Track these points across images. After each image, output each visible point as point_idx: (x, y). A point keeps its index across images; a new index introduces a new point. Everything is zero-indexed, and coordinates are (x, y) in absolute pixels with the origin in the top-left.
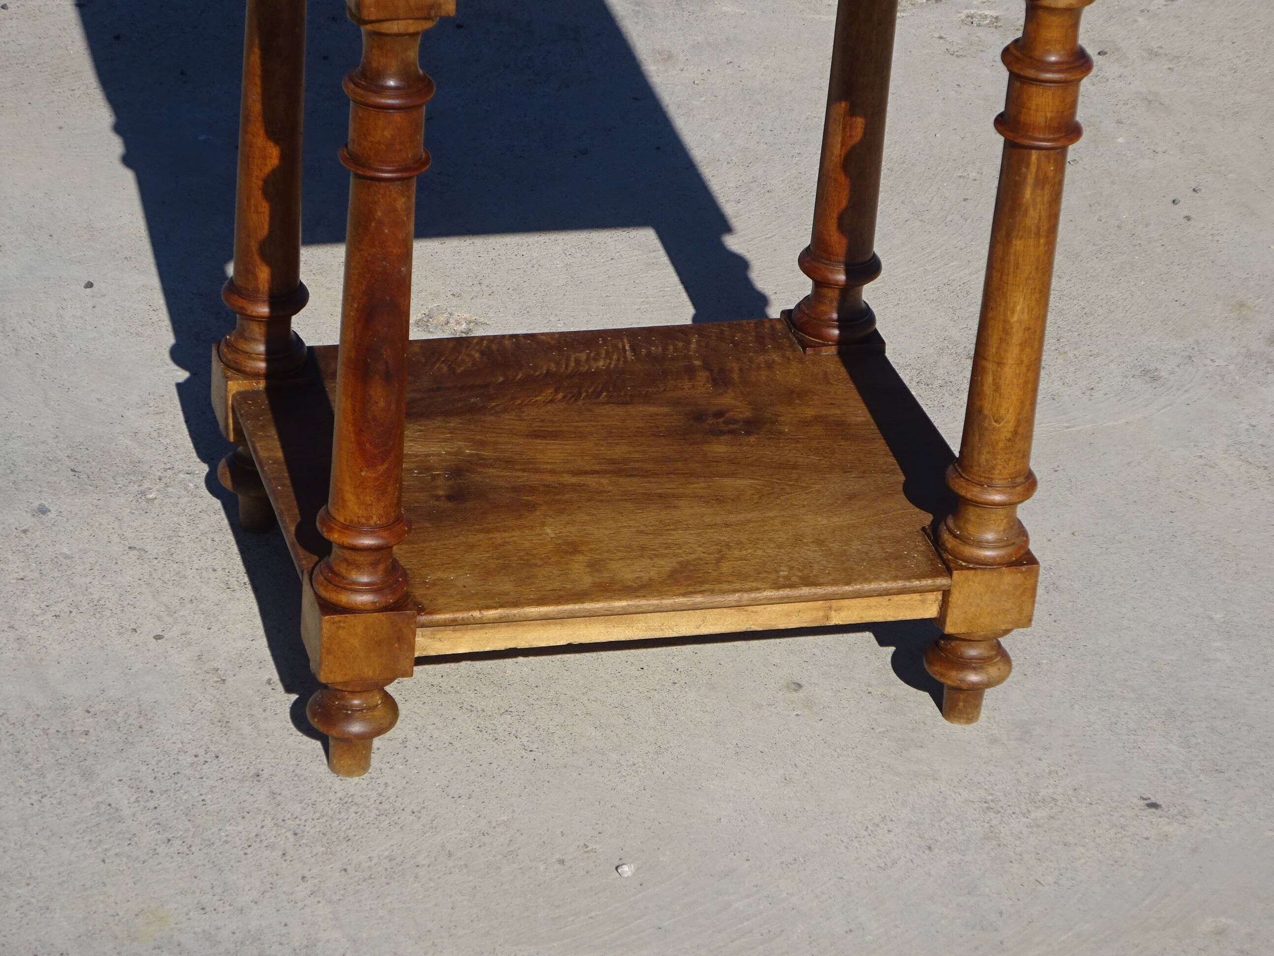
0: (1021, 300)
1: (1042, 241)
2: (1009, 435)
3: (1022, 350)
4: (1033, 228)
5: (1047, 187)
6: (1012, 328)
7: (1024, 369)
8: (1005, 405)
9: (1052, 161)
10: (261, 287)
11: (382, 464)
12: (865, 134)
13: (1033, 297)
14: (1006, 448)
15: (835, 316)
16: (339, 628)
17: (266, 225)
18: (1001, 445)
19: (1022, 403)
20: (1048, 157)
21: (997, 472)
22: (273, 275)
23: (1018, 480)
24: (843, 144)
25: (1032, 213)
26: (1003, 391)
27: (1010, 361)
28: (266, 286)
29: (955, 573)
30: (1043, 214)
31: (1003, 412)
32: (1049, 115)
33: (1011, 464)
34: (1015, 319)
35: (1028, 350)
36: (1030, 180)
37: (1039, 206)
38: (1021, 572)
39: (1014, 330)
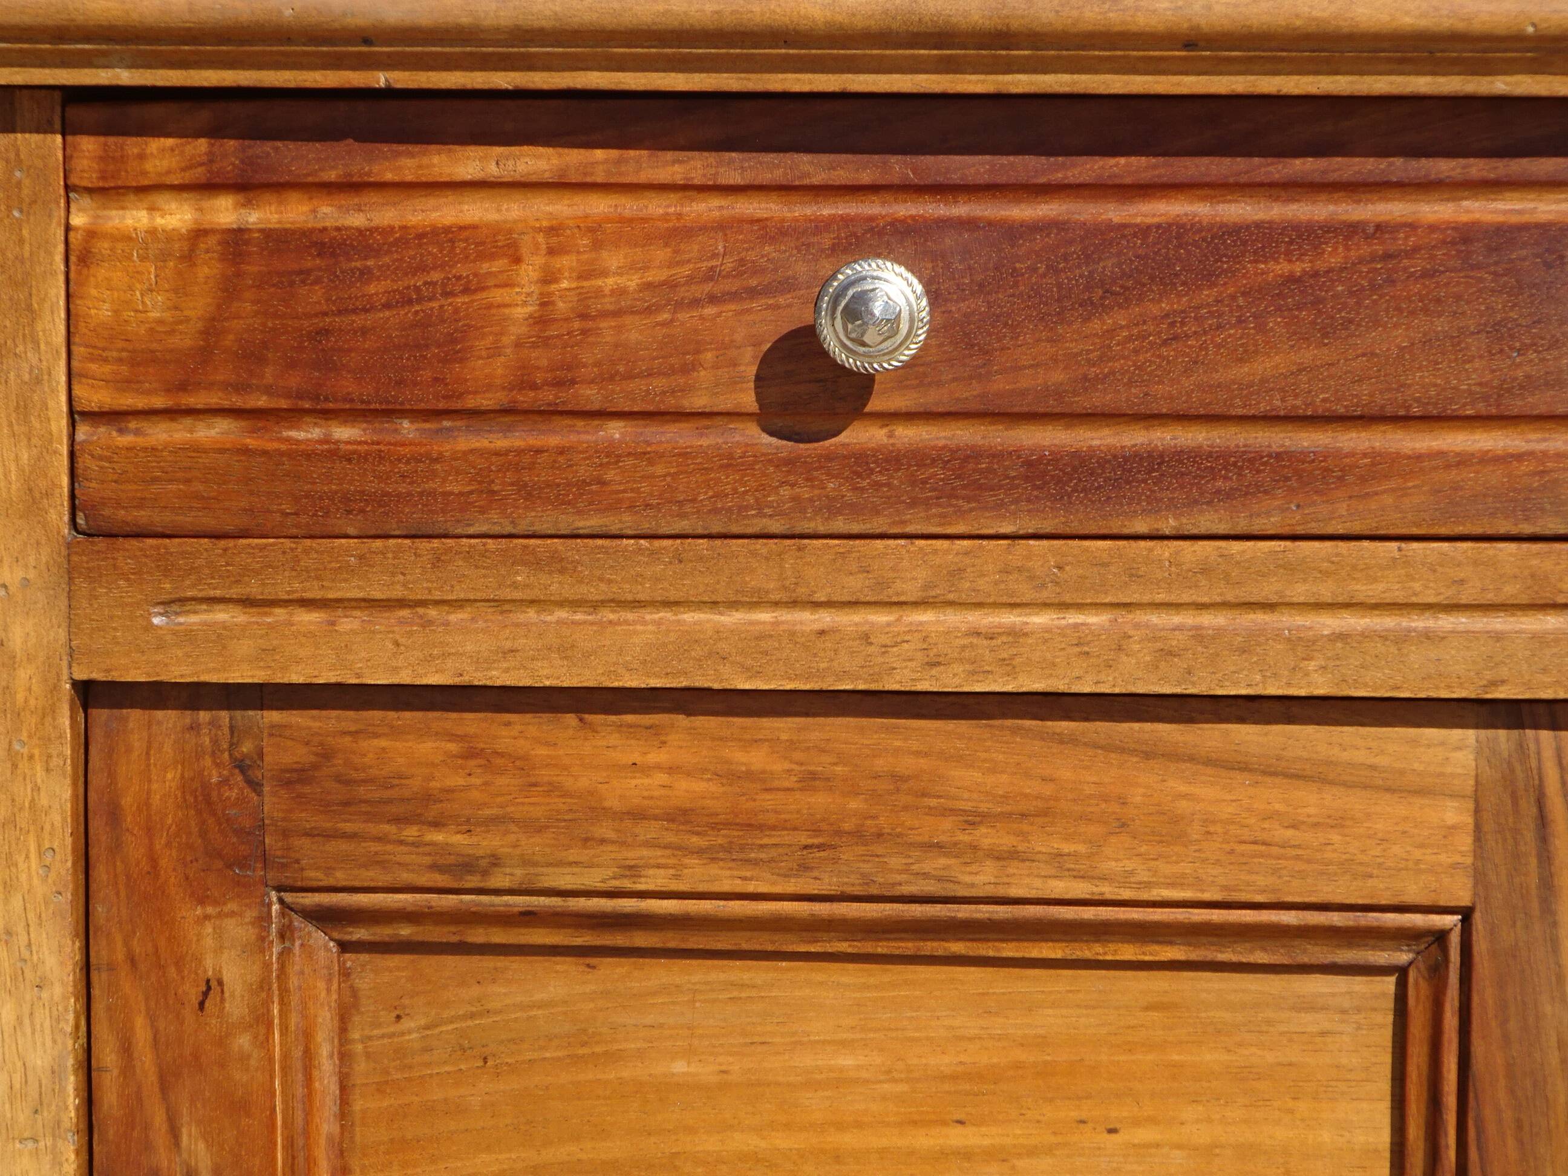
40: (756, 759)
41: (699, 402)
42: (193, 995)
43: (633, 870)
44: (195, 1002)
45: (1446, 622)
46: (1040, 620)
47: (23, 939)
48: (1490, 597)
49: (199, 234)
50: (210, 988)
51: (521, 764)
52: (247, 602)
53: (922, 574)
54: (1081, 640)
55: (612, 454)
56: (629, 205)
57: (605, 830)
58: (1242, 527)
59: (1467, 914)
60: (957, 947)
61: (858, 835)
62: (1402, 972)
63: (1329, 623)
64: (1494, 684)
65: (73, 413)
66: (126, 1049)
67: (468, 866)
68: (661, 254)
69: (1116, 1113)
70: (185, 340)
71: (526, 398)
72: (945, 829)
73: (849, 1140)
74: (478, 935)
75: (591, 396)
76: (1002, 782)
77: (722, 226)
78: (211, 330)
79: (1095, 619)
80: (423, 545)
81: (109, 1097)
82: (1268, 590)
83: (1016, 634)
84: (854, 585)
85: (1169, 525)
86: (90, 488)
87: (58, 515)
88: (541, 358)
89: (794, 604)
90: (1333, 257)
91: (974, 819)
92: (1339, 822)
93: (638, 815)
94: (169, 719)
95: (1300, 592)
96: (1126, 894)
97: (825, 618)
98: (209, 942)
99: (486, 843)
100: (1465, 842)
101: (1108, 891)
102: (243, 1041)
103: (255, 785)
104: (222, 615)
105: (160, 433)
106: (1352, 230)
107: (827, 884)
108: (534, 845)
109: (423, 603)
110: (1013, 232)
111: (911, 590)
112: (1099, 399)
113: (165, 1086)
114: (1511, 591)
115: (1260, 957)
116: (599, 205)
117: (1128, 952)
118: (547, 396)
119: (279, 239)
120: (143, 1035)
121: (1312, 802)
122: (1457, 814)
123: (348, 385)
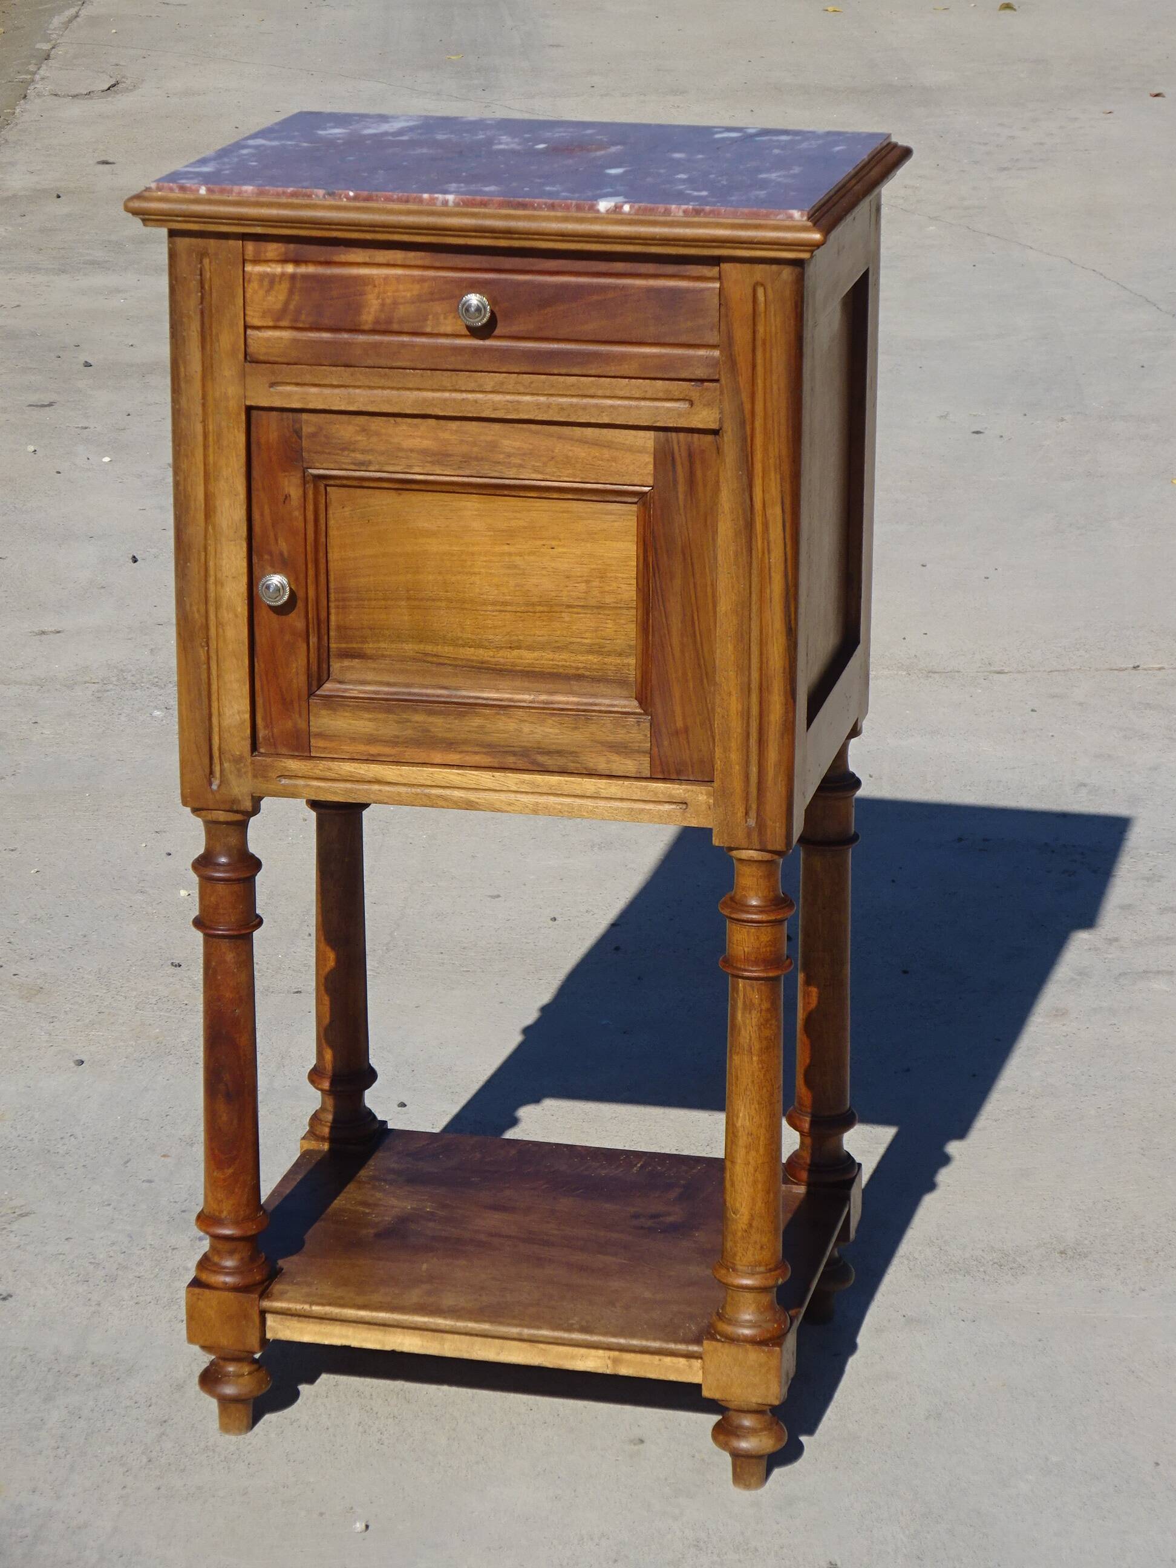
0: (743, 1108)
1: (755, 1058)
2: (745, 1227)
3: (748, 1153)
4: (746, 1047)
5: (754, 1013)
6: (738, 1132)
7: (751, 1169)
8: (739, 1200)
9: (756, 991)
10: (327, 1065)
11: (228, 1169)
12: (819, 1002)
13: (753, 1106)
14: (743, 1238)
15: (808, 1161)
16: (198, 1299)
17: (328, 1016)
18: (739, 1234)
19: (753, 1199)
20: (752, 987)
21: (738, 1258)
22: (334, 1057)
23: (758, 1269)
24: (804, 1010)
25: (743, 1032)
26: (737, 1187)
27: (739, 1161)
28: (330, 1066)
29: (705, 1342)
30: (753, 1036)
31: (738, 1205)
32: (746, 949)
33: (750, 1253)
34: (739, 1124)
35: (753, 1153)
36: (740, 1004)
37: (749, 1027)
38: (763, 1351)
39: (740, 1134)
40: (446, 435)
41: (428, 330)
42: (282, 499)
43: (410, 466)
44: (282, 500)
45: (643, 403)
46: (528, 398)
47: (231, 481)
48: (654, 396)
49: (283, 275)
50: (287, 497)
51: (377, 434)
52: (297, 384)
53: (492, 383)
54: (539, 406)
55: (403, 345)
56: (408, 272)
57: (400, 454)
58: (585, 372)
60: (506, 492)
61: (477, 459)
62: (638, 504)
63: (609, 402)
64: (655, 422)
65: (246, 327)
66: (262, 515)
67: (362, 464)
68: (417, 287)
69: (554, 543)
70: (279, 306)
71: (378, 327)
72: (501, 458)
73: (476, 549)
74: (367, 484)
75: (395, 327)
76: (517, 444)
77: (435, 279)
78: (287, 303)
79: (542, 399)
80: (348, 369)
81: (257, 529)
82: (591, 392)
83: (519, 402)
84: (472, 385)
85: (563, 371)
86: (250, 350)
87: (241, 356)
88: (383, 316)
89: (456, 391)
90: (610, 295)
91: (509, 456)
92: (614, 459)
93: (412, 451)
94: (274, 417)
95: (600, 393)
96: (554, 479)
97: (464, 395)
98: (286, 483)
99: (370, 457)
100: (651, 467)
101: (548, 477)
102: (296, 513)
103: (300, 438)
104: (288, 388)
105: (270, 333)
106: (615, 288)
107: (468, 472)
108: (382, 459)
109: (348, 386)
111: (489, 388)
112: (540, 334)
113: (273, 526)
114: (661, 395)
115: (594, 498)
116: (399, 272)
117: (555, 496)
118: (383, 327)
119: (306, 277)
120: (267, 511)
121: (607, 453)
122: (649, 459)
123: (326, 322)
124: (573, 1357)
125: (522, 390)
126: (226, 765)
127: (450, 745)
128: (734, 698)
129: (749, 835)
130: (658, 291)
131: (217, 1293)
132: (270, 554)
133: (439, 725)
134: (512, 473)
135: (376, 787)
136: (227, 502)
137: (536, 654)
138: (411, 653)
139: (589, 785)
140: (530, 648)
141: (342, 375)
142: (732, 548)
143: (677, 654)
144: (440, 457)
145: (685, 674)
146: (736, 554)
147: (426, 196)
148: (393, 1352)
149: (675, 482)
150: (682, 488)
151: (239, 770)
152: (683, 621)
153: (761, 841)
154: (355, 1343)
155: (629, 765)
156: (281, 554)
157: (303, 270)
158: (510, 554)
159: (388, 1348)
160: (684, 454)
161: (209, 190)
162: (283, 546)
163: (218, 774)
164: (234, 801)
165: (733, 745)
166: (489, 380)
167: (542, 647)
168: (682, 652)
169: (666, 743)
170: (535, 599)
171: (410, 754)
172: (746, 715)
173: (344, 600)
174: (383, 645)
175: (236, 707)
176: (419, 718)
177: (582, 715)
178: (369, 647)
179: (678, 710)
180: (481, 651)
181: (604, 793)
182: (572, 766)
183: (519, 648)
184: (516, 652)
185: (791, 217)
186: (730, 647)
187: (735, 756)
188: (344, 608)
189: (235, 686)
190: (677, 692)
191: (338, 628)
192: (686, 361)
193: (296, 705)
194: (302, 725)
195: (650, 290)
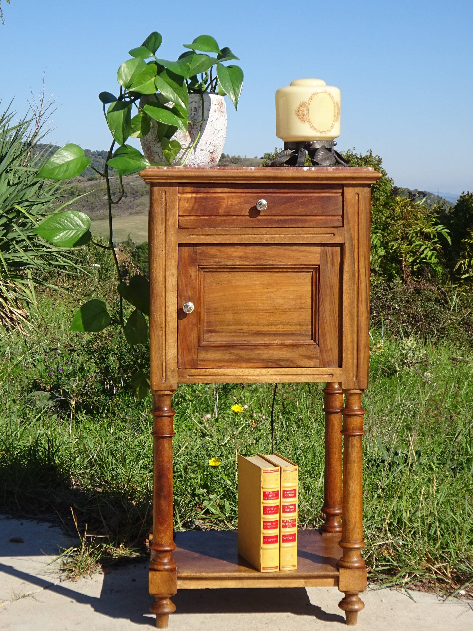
1: (356, 465)
2: (353, 526)
5: (356, 448)
6: (350, 492)
7: (355, 505)
8: (351, 517)
11: (165, 525)
13: (355, 482)
18: (351, 529)
19: (356, 516)
21: (350, 538)
23: (357, 542)
26: (350, 512)
27: (351, 502)
29: (340, 570)
31: (350, 519)
32: (353, 425)
33: (355, 536)
34: (350, 489)
35: (355, 499)
38: (361, 571)
40: (248, 251)
41: (243, 214)
43: (235, 262)
44: (189, 277)
45: (317, 235)
46: (277, 236)
48: (321, 233)
49: (192, 197)
50: (191, 276)
51: (224, 252)
52: (196, 235)
54: (281, 238)
55: (234, 219)
56: (236, 194)
57: (232, 258)
58: (297, 226)
59: (319, 265)
60: (269, 270)
61: (258, 259)
62: (312, 272)
63: (306, 236)
64: (322, 242)
65: (179, 216)
66: (182, 282)
67: (218, 262)
68: (239, 199)
69: (284, 287)
70: (190, 208)
71: (225, 214)
72: (267, 258)
73: (256, 291)
74: (218, 270)
75: (232, 214)
76: (273, 253)
77: (246, 196)
78: (193, 207)
79: (283, 236)
80: (215, 229)
81: (180, 288)
82: (300, 233)
83: (275, 237)
84: (258, 233)
85: (290, 226)
86: (180, 224)
87: (177, 226)
88: (227, 210)
89: (253, 235)
90: (306, 199)
91: (270, 257)
92: (306, 256)
93: (236, 257)
94: (187, 248)
95: (303, 233)
97: (256, 236)
98: (191, 271)
99: (220, 260)
100: (319, 258)
101: (283, 264)
102: (194, 281)
103: (196, 255)
104: (194, 236)
105: (187, 218)
106: (308, 197)
107: (255, 264)
108: (225, 260)
109: (215, 235)
110: (275, 197)
111: (264, 233)
112: (283, 214)
113: (186, 286)
114: (324, 232)
115: (299, 271)
116: (233, 194)
117: (285, 270)
118: (227, 214)
119: (200, 198)
120: (184, 281)
121: (304, 254)
122: (318, 255)
123: (207, 213)
124: (291, 583)
125: (276, 233)
126: (168, 373)
127: (248, 360)
128: (349, 336)
129: (354, 384)
130: (322, 197)
131: (161, 572)
132: (185, 296)
133: (245, 354)
134: (271, 263)
135: (223, 377)
136: (170, 278)
137: (277, 327)
138: (233, 330)
139: (299, 370)
140: (275, 325)
141: (213, 231)
142: (348, 284)
143: (328, 322)
144: (246, 258)
145: (331, 329)
146: (350, 286)
147: (244, 167)
148: (225, 589)
149: (327, 262)
150: (329, 265)
151: (173, 375)
152: (330, 311)
153: (359, 386)
154: (210, 587)
155: (312, 363)
156: (189, 296)
157: (198, 195)
158: (268, 292)
159: (223, 587)
160: (330, 252)
161: (168, 168)
162: (189, 293)
163: (164, 377)
164: (171, 386)
165: (349, 352)
166: (264, 230)
167: (280, 324)
168: (330, 322)
169: (324, 354)
170: (277, 308)
171: (234, 365)
172: (352, 341)
173: (209, 312)
174: (223, 327)
175: (172, 352)
176: (237, 352)
177: (294, 346)
178: (218, 328)
179: (328, 342)
180: (258, 327)
181: (304, 373)
182: (291, 365)
183: (271, 325)
184: (270, 327)
185: (368, 170)
186: (348, 318)
187: (349, 356)
188: (209, 315)
189: (172, 344)
190: (328, 337)
191: (207, 322)
192: (332, 221)
193: (193, 350)
194: (195, 357)
195: (319, 197)
